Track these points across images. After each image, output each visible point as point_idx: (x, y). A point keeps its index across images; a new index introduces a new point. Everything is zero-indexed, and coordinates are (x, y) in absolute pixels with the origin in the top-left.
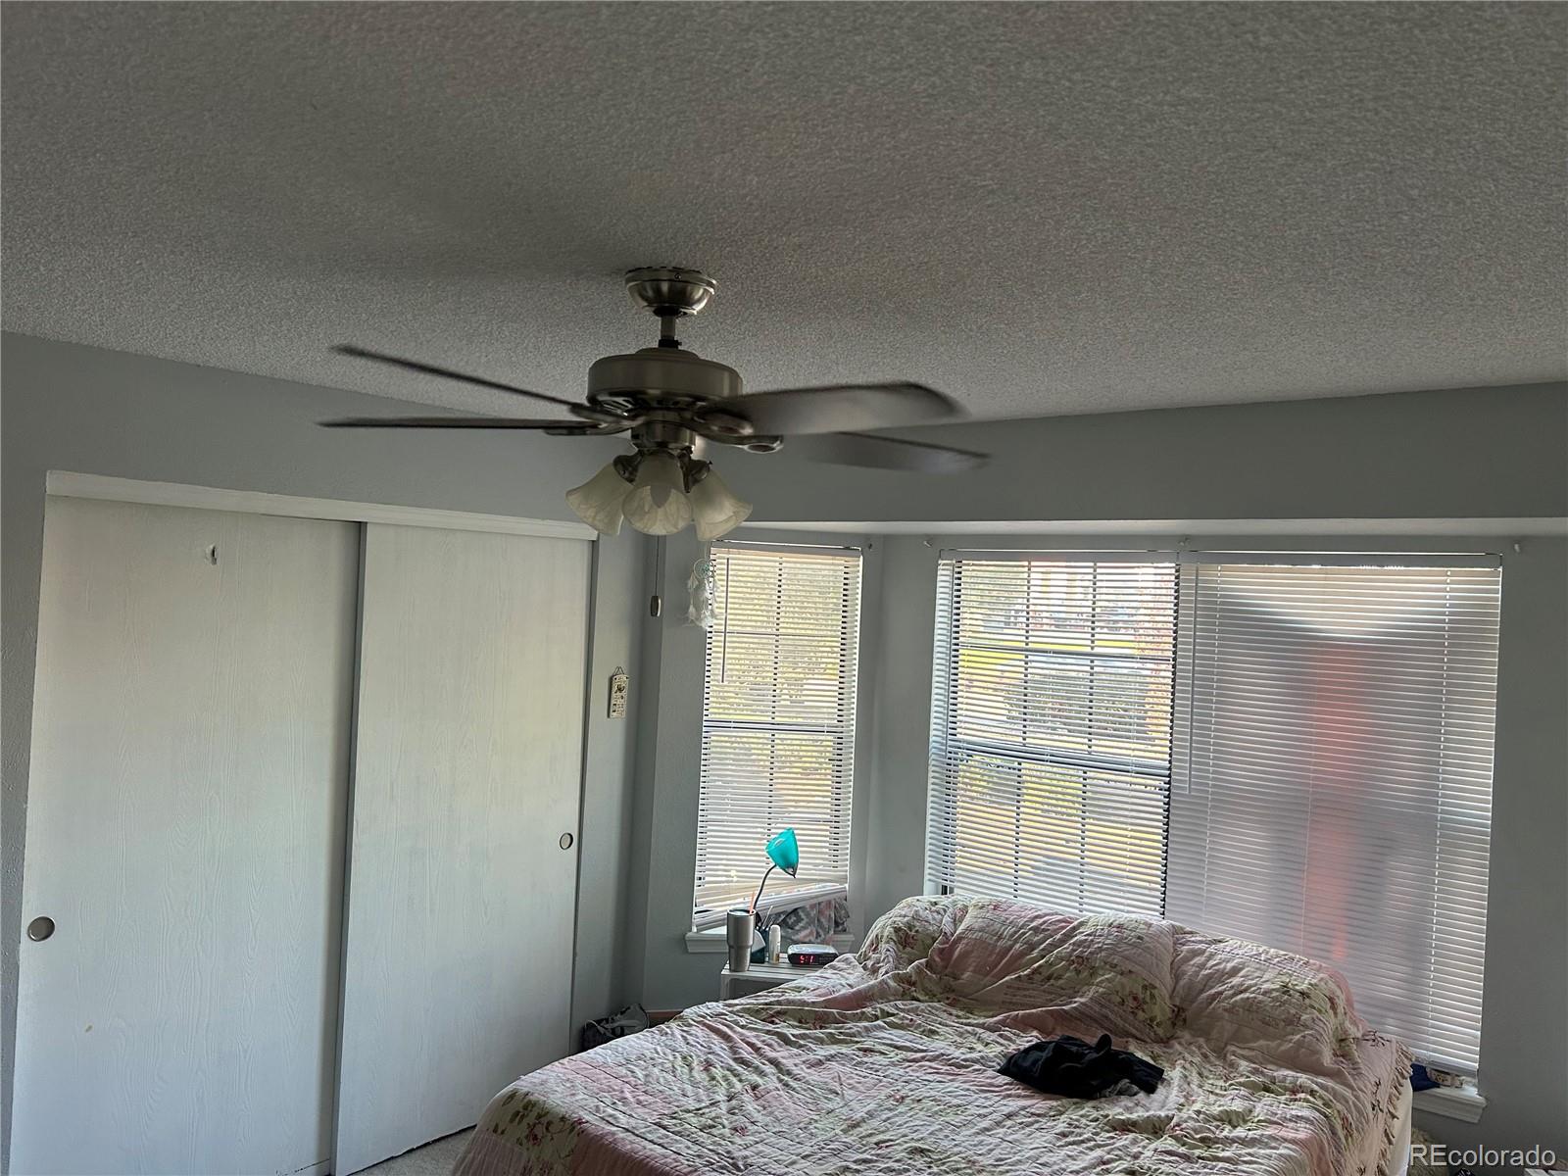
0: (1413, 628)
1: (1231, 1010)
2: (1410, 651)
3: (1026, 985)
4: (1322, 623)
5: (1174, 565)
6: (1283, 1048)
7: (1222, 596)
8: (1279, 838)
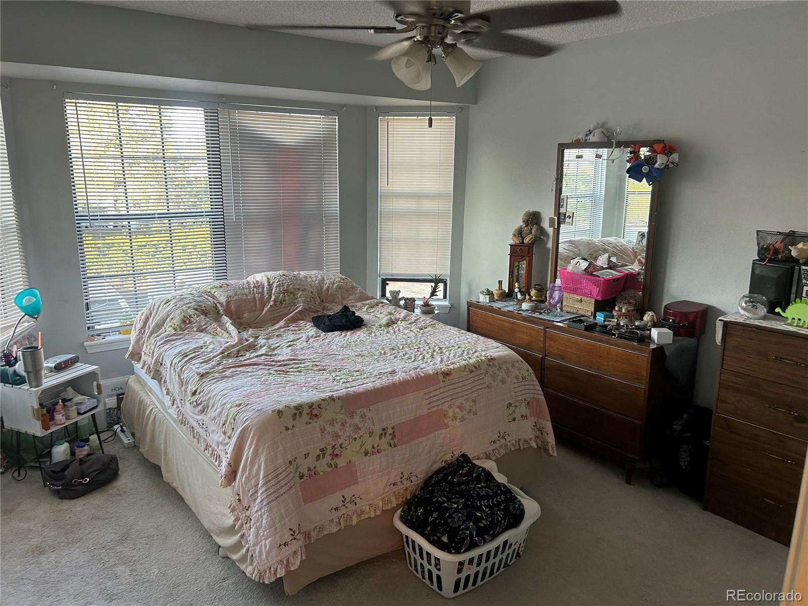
0: (314, 140)
1: (337, 291)
2: (312, 149)
3: (276, 308)
4: (281, 138)
5: (203, 109)
6: (357, 296)
7: (239, 126)
8: (270, 227)
